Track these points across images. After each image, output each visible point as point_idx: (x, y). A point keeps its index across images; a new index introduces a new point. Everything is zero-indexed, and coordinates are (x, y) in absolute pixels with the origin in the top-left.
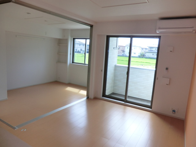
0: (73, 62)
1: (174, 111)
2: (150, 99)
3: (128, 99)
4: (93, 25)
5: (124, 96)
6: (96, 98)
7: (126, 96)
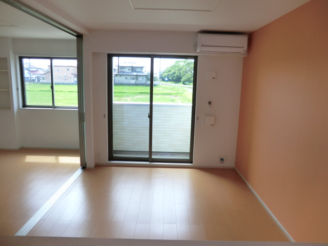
0: (24, 105)
1: (222, 160)
2: (188, 151)
3: (153, 157)
4: (82, 35)
5: (148, 153)
6: (98, 166)
7: (150, 152)
